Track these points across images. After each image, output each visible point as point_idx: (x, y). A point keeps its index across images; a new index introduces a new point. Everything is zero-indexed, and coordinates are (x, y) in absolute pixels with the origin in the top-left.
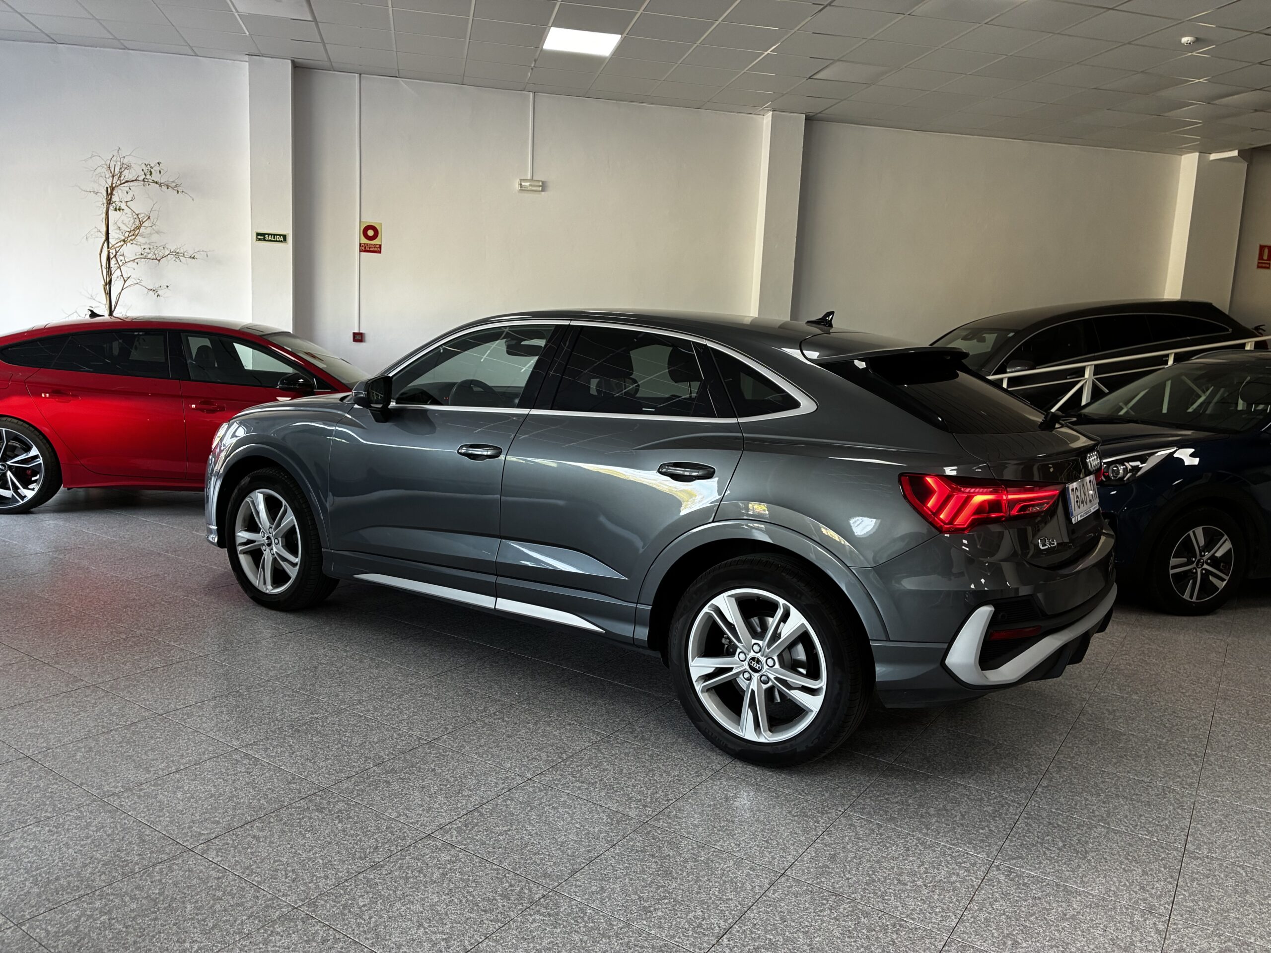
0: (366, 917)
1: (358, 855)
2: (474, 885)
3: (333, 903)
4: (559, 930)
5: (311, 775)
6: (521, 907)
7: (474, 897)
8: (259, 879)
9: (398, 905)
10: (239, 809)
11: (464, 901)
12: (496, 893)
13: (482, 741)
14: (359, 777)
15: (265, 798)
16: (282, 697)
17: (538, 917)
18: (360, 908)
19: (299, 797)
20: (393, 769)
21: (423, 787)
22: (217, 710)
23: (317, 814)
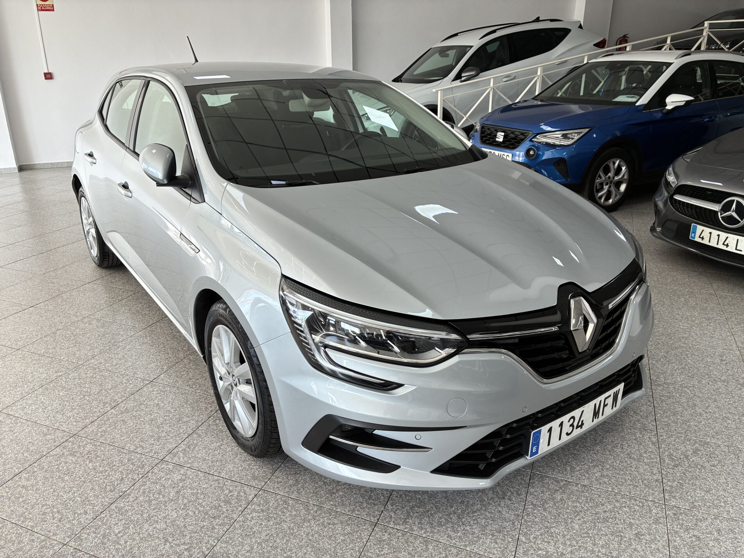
0: (122, 542)
2: (202, 497)
3: (94, 535)
4: (272, 523)
5: (62, 425)
6: (240, 508)
7: (204, 507)
8: (32, 524)
9: (146, 526)
10: (8, 463)
11: (197, 512)
12: (220, 500)
13: (190, 374)
14: (101, 420)
15: (27, 451)
16: (31, 362)
17: (254, 514)
18: (116, 535)
19: (54, 446)
20: (126, 409)
21: (152, 420)
23: (71, 458)
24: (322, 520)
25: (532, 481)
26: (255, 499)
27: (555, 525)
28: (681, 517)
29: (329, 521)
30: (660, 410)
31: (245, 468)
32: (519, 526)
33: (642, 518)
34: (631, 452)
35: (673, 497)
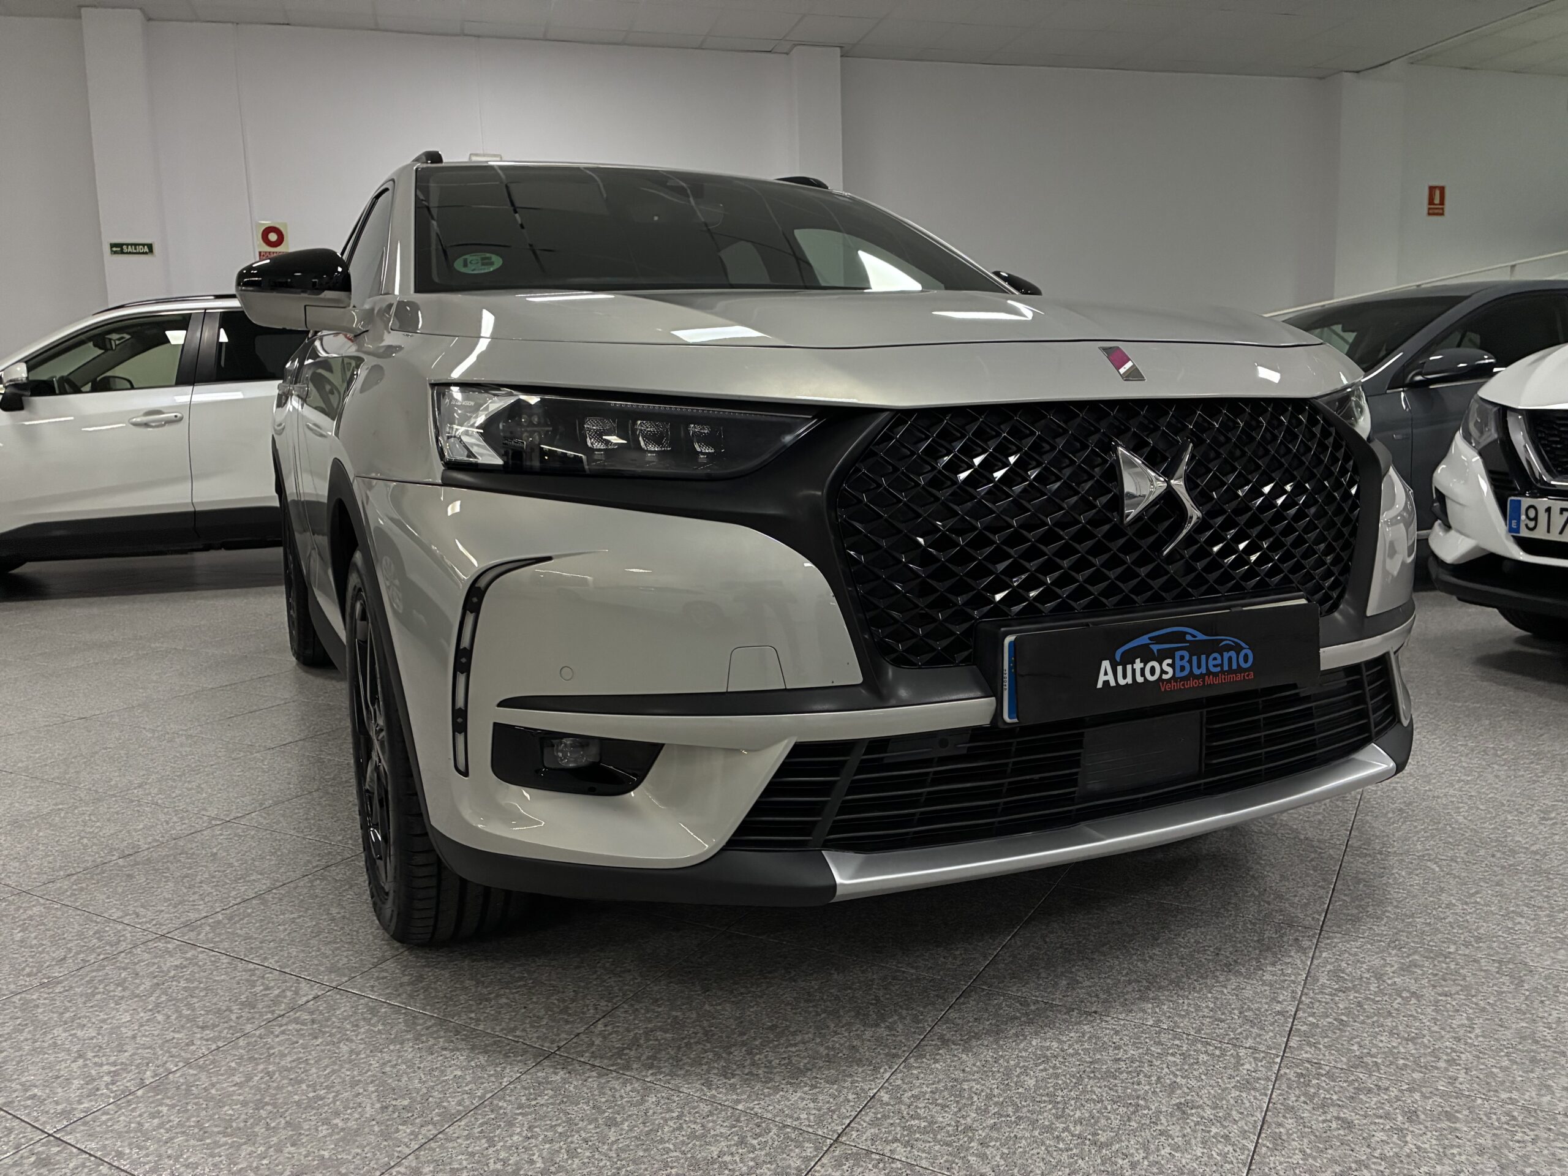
25: (961, 1000)
27: (977, 1076)
28: (1314, 1082)
29: (447, 1045)
30: (1345, 895)
32: (887, 1075)
33: (1210, 1077)
34: (1235, 961)
35: (1309, 1044)
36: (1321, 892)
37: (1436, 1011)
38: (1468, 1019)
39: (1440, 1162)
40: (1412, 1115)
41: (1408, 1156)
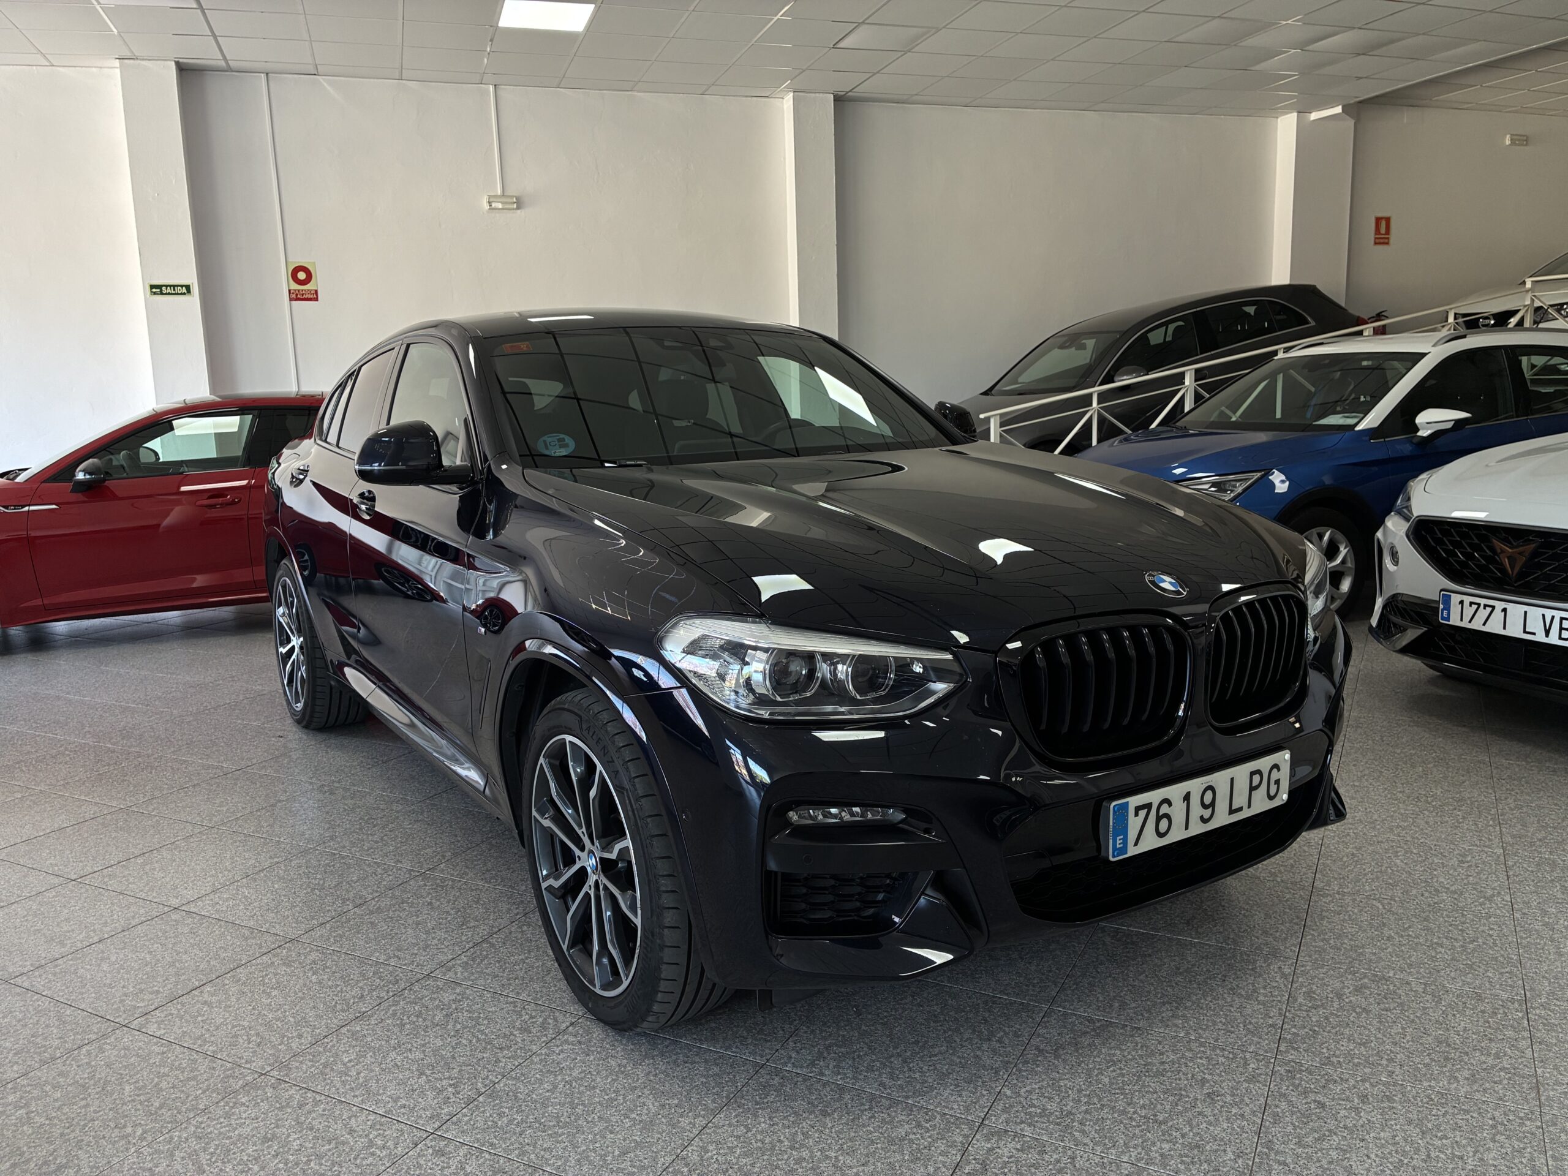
0: (353, 1073)
1: (339, 1007)
2: (485, 1022)
3: (310, 1064)
4: (592, 1057)
5: (274, 927)
6: (544, 1039)
7: (486, 1035)
8: (215, 1048)
9: (393, 1055)
10: (184, 974)
11: (474, 1041)
12: (514, 1027)
13: (489, 864)
14: (335, 922)
15: (216, 959)
16: (232, 844)
17: (566, 1047)
18: (344, 1065)
19: (260, 953)
20: (379, 908)
21: (418, 924)
22: (147, 867)
23: (284, 968)
24: (674, 1057)
25: (1046, 1019)
26: (571, 1028)
27: (1068, 1076)
28: (1298, 1076)
29: (686, 1059)
31: (559, 988)
32: (1005, 1077)
33: (1227, 1074)
34: (1237, 986)
35: (1293, 1048)
36: (1296, 927)
37: (1380, 1022)
38: (1403, 1028)
39: (1383, 1130)
40: (1364, 1098)
41: (1362, 1126)
